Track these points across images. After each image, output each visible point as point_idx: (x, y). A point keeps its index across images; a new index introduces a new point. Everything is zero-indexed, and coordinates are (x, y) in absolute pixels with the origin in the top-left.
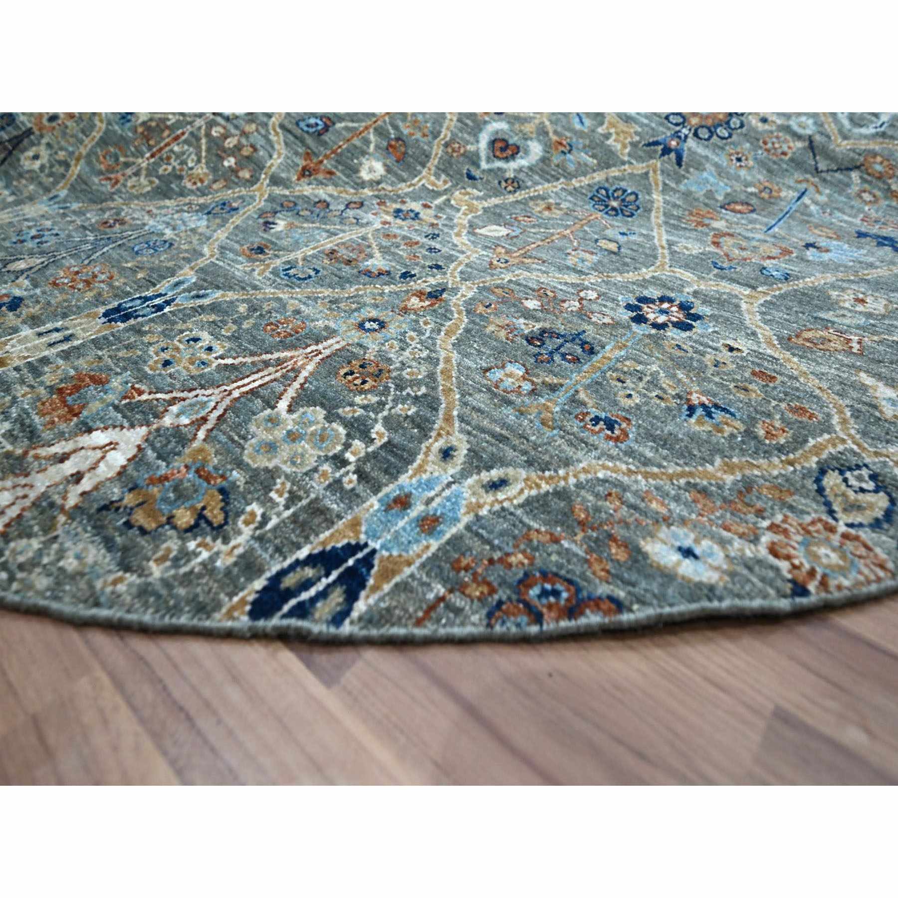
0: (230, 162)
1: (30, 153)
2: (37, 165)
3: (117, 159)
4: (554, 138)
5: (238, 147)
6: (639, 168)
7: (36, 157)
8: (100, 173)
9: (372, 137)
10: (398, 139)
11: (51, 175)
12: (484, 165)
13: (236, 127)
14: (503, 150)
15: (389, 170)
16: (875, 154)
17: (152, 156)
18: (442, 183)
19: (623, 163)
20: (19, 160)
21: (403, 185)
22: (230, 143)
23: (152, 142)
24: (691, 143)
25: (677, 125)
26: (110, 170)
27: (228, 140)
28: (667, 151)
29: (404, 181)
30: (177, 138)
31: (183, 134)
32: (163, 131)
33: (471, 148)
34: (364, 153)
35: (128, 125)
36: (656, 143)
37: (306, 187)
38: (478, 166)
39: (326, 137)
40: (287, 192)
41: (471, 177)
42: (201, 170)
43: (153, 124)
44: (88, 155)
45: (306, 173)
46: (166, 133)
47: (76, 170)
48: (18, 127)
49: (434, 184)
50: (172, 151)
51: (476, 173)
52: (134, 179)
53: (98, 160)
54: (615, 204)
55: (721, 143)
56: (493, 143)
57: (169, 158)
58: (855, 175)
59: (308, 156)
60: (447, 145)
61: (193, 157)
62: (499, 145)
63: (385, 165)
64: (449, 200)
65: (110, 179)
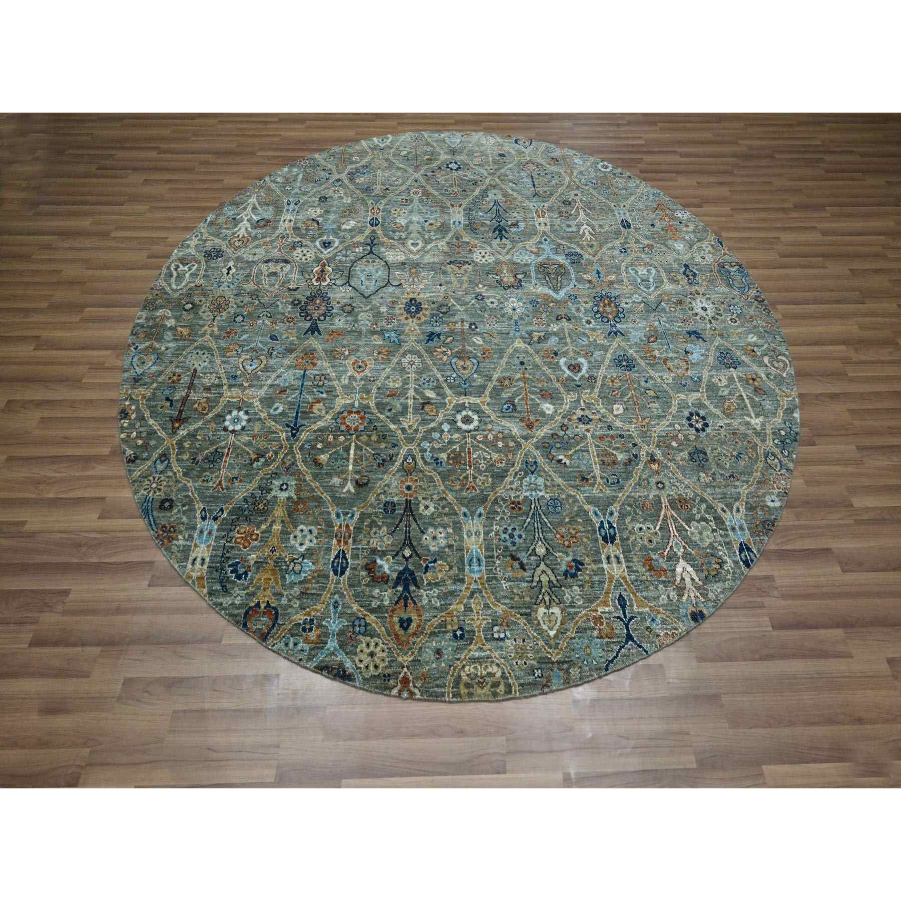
0: (500, 444)
1: (422, 508)
2: (432, 509)
3: (460, 480)
4: (583, 352)
5: (496, 437)
6: (615, 344)
7: (427, 507)
8: (461, 490)
9: (533, 397)
10: (541, 391)
11: (443, 507)
12: (577, 379)
13: (484, 430)
14: (575, 368)
15: (554, 404)
16: (661, 295)
17: (470, 466)
18: (573, 396)
19: (610, 346)
20: (421, 514)
21: (564, 406)
22: (490, 437)
23: (463, 462)
24: (618, 326)
25: (608, 322)
26: (463, 485)
27: (489, 437)
28: (616, 333)
29: (563, 404)
30: (469, 453)
31: (469, 449)
32: (460, 455)
33: (566, 376)
34: (538, 405)
35: (443, 463)
36: (610, 333)
37: (539, 432)
38: (575, 380)
39: (519, 409)
40: (535, 440)
41: (579, 386)
42: (495, 456)
43: (452, 455)
44: (446, 488)
45: (530, 426)
46: (463, 454)
47: (450, 497)
48: (399, 504)
49: (573, 398)
50: (474, 459)
51: (578, 383)
52: (478, 480)
53: (453, 486)
54: (624, 363)
55: (625, 320)
56: (569, 368)
57: (477, 462)
58: (663, 303)
59: (522, 420)
60: (558, 381)
61: (485, 454)
62: (572, 368)
63: (550, 403)
64: (584, 401)
65: (468, 489)
